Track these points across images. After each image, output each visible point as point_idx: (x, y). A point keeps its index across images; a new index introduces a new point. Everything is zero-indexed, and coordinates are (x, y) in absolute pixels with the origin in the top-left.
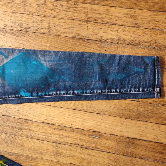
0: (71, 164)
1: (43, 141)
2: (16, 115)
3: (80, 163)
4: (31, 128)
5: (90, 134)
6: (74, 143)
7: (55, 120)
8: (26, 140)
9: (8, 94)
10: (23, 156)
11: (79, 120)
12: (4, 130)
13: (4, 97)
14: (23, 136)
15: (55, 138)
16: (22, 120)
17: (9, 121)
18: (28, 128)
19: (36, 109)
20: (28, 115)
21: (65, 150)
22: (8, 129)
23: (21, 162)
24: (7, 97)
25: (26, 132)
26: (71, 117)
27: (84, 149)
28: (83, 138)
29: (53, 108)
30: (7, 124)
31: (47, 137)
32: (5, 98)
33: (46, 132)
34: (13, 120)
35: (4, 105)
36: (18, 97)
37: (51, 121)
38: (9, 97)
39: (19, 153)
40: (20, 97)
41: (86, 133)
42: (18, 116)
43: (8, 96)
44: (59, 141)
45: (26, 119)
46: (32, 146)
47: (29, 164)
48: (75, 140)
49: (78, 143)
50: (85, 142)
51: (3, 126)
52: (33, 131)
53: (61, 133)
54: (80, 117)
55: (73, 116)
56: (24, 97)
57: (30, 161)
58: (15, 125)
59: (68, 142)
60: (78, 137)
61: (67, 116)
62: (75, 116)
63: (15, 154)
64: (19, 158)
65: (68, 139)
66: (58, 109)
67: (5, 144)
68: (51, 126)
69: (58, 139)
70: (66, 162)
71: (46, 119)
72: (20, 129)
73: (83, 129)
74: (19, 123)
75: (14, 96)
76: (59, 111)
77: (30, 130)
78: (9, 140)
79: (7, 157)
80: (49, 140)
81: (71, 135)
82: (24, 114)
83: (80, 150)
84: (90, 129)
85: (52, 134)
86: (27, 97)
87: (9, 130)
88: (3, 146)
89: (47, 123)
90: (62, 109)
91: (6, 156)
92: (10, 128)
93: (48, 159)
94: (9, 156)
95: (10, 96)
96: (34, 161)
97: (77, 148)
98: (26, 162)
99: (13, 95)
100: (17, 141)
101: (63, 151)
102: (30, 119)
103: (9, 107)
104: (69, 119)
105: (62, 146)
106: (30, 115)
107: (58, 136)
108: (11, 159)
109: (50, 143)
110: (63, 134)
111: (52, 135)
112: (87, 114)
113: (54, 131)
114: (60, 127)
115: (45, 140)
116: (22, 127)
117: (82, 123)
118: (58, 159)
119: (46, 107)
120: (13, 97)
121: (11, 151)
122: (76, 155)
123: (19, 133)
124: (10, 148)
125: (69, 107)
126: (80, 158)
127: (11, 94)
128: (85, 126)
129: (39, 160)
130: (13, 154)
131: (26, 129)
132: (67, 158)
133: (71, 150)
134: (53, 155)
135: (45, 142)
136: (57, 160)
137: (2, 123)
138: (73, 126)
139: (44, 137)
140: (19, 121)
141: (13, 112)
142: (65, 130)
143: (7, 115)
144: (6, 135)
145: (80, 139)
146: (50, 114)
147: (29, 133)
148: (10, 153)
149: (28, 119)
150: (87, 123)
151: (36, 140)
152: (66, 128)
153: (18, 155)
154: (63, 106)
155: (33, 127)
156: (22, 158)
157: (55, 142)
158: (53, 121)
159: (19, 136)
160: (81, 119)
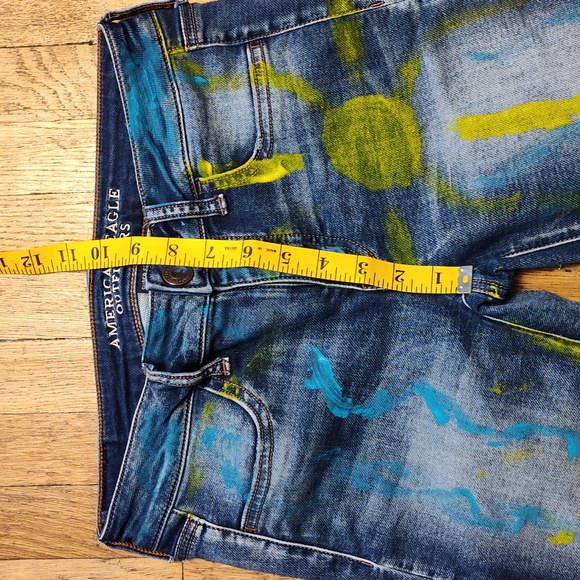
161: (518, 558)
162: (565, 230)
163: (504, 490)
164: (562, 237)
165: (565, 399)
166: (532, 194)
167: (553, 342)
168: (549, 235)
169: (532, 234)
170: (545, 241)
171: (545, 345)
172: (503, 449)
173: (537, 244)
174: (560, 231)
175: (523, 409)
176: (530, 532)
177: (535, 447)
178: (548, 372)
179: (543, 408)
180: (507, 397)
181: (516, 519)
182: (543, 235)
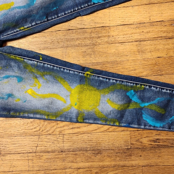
0: (158, 57)
1: (124, 44)
2: (91, 25)
3: (167, 55)
4: (109, 34)
5: (170, 23)
6: (156, 37)
7: (132, 20)
8: (108, 47)
9: (80, 4)
10: (108, 62)
11: (157, 13)
12: (83, 43)
13: (76, 9)
14: (103, 43)
15: (137, 37)
16: (99, 28)
17: (86, 33)
18: (106, 34)
19: (110, 14)
20: (104, 21)
21: (149, 46)
22: (87, 40)
23: (108, 69)
24: (80, 8)
25: (106, 39)
26: (148, 12)
27: (168, 39)
28: (164, 30)
29: (127, 8)
30: (85, 37)
31: (128, 38)
32: (78, 10)
33: (125, 33)
34: (90, 31)
35: (77, 18)
36: (91, 5)
37: (128, 22)
38: (82, 8)
39: (103, 61)
40: (93, 4)
41: (166, 24)
42: (93, 25)
43: (81, 6)
44: (141, 38)
45: (103, 27)
46: (114, 51)
47: (116, 69)
48: (157, 33)
49: (160, 36)
50: (167, 33)
51: (81, 39)
52: (113, 36)
53: (142, 31)
54: (157, 10)
55: (150, 10)
56: (97, 3)
57: (116, 66)
58: (93, 35)
59: (150, 37)
60: (159, 29)
61: (143, 12)
62: (151, 10)
63: (100, 63)
64: (104, 66)
65: (149, 34)
66: (133, 8)
67: (87, 57)
68: (130, 26)
69: (139, 37)
70: (152, 57)
71: (123, 21)
72: (99, 37)
73: (163, 21)
74: (96, 32)
75: (87, 5)
76: (134, 10)
77: (109, 36)
78: (91, 51)
79: (93, 68)
80: (131, 41)
81: (152, 30)
82: (100, 22)
83: (164, 42)
84: (169, 18)
85: (133, 33)
86: (100, 3)
87: (88, 42)
88: (85, 58)
89: (125, 25)
90: (136, 8)
91: (91, 67)
92: (88, 39)
93: (134, 59)
94: (94, 67)
95: (83, 6)
96: (121, 65)
97: (161, 41)
98: (113, 67)
99: (85, 4)
100: (99, 50)
101: (147, 47)
102: (107, 25)
103: (82, 19)
104: (145, 15)
105: (145, 43)
106: (105, 21)
107: (139, 34)
108: (97, 69)
109: (132, 43)
110: (144, 30)
111: (133, 35)
112: (163, 5)
113: (134, 31)
114: (138, 25)
115: (127, 42)
116: (100, 35)
117: (160, 15)
118: (144, 56)
119: (120, 10)
120: (86, 7)
121: (95, 62)
122: (161, 48)
123: (99, 41)
124: (93, 59)
125: (144, 3)
126: (166, 49)
127: (83, 3)
128: (163, 17)
129: (125, 62)
130: (98, 64)
131: (105, 37)
132: (153, 53)
133: (155, 44)
134: (138, 54)
135: (126, 43)
136: (144, 58)
137: (80, 37)
138: (152, 20)
139: (125, 39)
140: (96, 30)
141: (88, 23)
142: (145, 26)
143: (83, 27)
144: (86, 48)
145: (161, 31)
146: (125, 15)
147: (110, 39)
148: (94, 64)
149: (105, 26)
150: (165, 14)
151: (118, 44)
152: (145, 25)
153: (103, 63)
154: (137, 4)
155: (112, 32)
156: (107, 66)
157: (137, 41)
158: (130, 21)
159: (100, 44)
160: (158, 12)
161: (8, 105)
162: (13, 32)
163: (4, 90)
164: (12, 33)
165: (16, 69)
166: (2, 24)
167: (12, 56)
168: (10, 33)
169: (6, 33)
170: (9, 34)
171: (11, 57)
172: (3, 81)
173: (7, 35)
174: (12, 32)
175: (8, 72)
176: (10, 99)
177: (10, 80)
178: (13, 64)
179: (12, 72)
180: (3, 70)
181: (7, 96)
182: (8, 33)
